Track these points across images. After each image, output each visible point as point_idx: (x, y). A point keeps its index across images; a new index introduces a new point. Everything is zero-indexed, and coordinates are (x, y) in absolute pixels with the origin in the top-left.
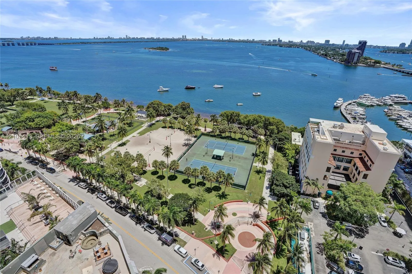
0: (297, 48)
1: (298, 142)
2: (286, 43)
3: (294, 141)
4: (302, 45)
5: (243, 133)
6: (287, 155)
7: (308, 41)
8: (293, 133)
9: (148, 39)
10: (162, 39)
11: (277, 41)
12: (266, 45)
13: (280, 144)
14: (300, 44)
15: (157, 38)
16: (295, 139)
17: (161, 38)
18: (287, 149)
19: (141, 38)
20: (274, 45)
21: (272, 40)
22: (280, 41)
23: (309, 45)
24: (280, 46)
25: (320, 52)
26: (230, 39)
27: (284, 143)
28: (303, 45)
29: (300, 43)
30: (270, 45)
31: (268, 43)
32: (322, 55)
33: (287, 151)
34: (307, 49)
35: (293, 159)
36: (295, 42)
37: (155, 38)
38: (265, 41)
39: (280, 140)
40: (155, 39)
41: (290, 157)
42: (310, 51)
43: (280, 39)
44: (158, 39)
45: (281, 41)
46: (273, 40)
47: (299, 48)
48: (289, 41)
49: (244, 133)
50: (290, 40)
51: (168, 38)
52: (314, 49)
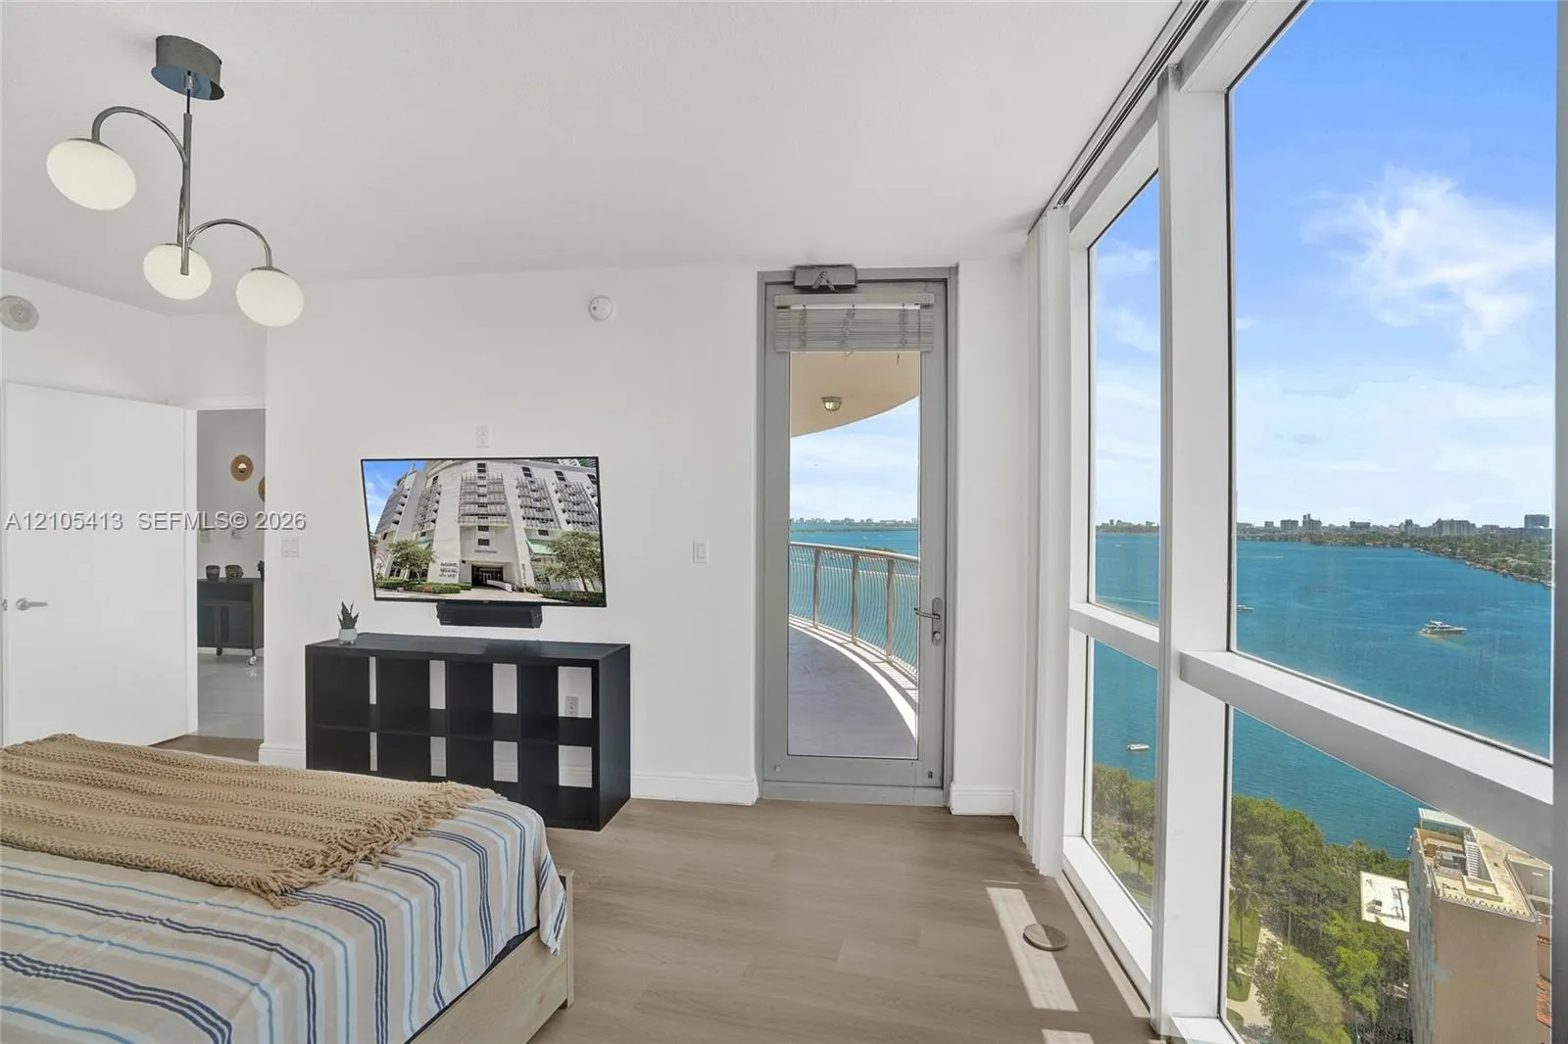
0: (1393, 546)
1: (1392, 916)
2: (1343, 529)
3: (1372, 910)
4: (1412, 537)
5: (1140, 854)
6: (1340, 968)
7: (1440, 523)
8: (1365, 876)
9: (834, 522)
10: (877, 524)
11: (1300, 524)
12: (1254, 539)
13: (1306, 918)
14: (1403, 534)
15: (862, 521)
16: (1379, 903)
17: (874, 521)
18: (1341, 942)
19: (813, 522)
20: (1286, 540)
21: (1277, 524)
22: (1311, 524)
23: (1448, 537)
24: (1315, 543)
25: (1505, 561)
26: (1112, 521)
27: (1325, 913)
28: (1419, 535)
29: (1403, 529)
30: (1272, 540)
31: (1261, 532)
32: (1515, 574)
33: (1340, 949)
34: (1437, 552)
35: (1370, 990)
36: (1382, 527)
37: (857, 520)
38: (1248, 525)
39: (1301, 897)
40: (857, 524)
41: (1355, 982)
42: (1452, 556)
43: (1314, 517)
44: (866, 524)
45: (1319, 522)
46: (1284, 522)
47: (1401, 546)
48: (1352, 523)
49: (1144, 854)
50: (1356, 521)
51: (898, 520)
52: (1470, 548)
